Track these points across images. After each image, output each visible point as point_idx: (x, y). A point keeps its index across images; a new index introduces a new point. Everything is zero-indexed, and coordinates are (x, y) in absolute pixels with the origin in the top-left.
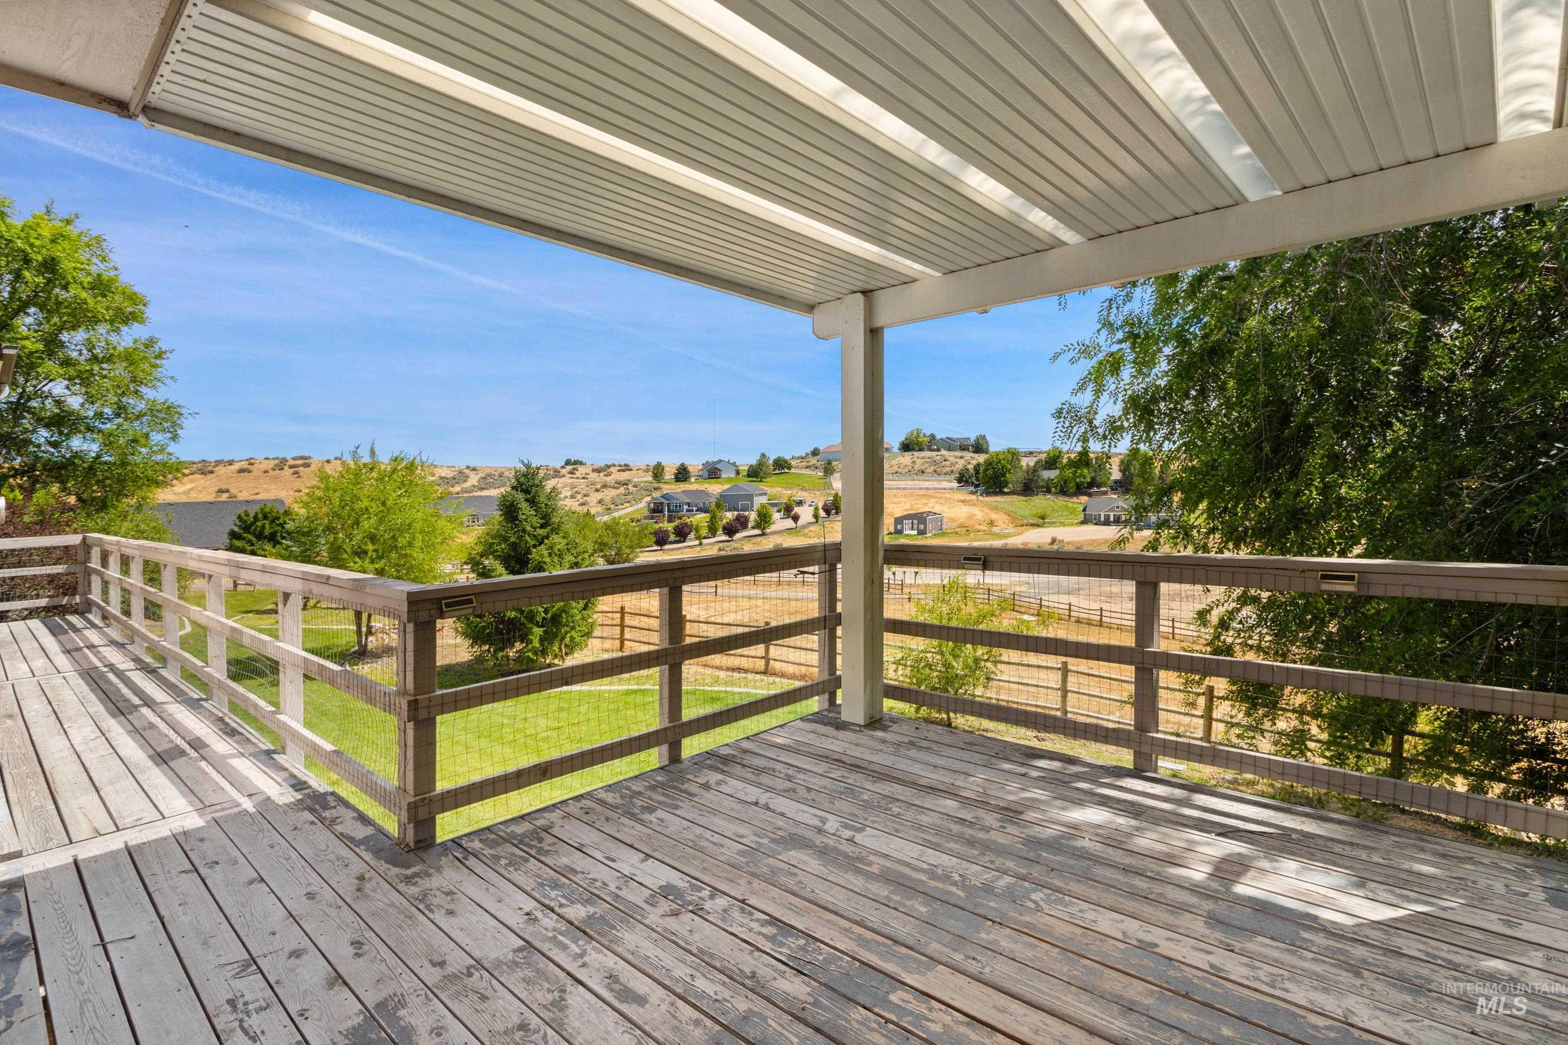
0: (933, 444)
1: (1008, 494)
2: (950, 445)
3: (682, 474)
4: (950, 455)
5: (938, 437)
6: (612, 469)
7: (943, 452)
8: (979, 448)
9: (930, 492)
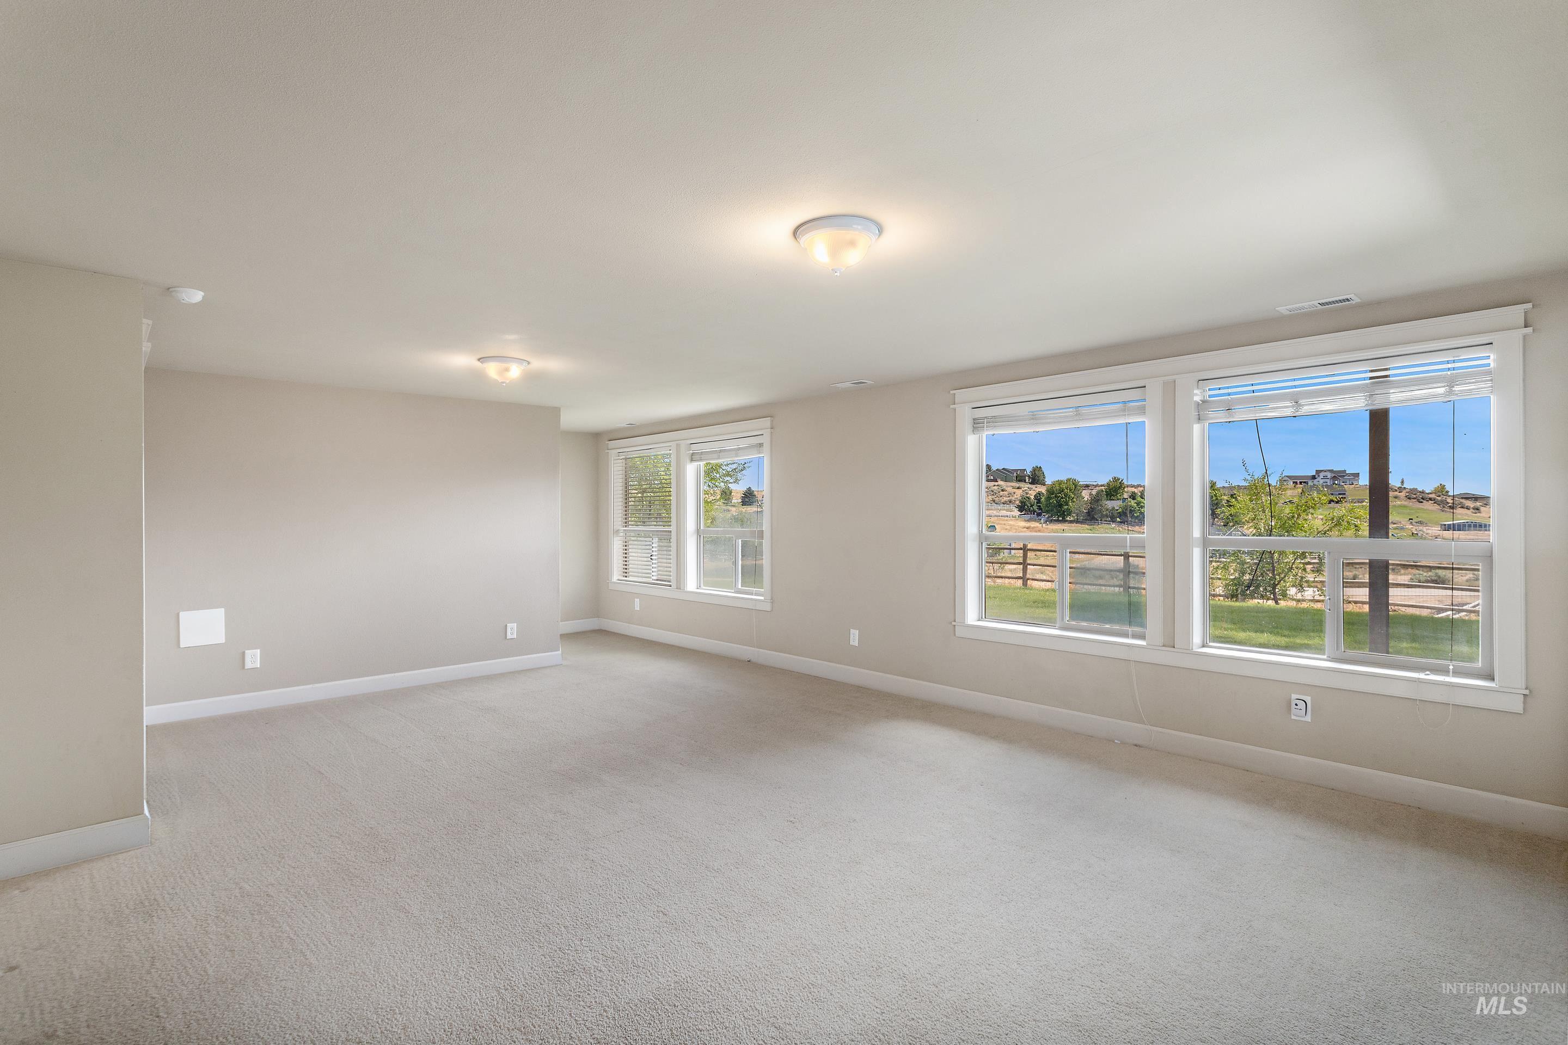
1: (1071, 522)
2: (1006, 475)
4: (1008, 486)
7: (1000, 483)
8: (1036, 477)
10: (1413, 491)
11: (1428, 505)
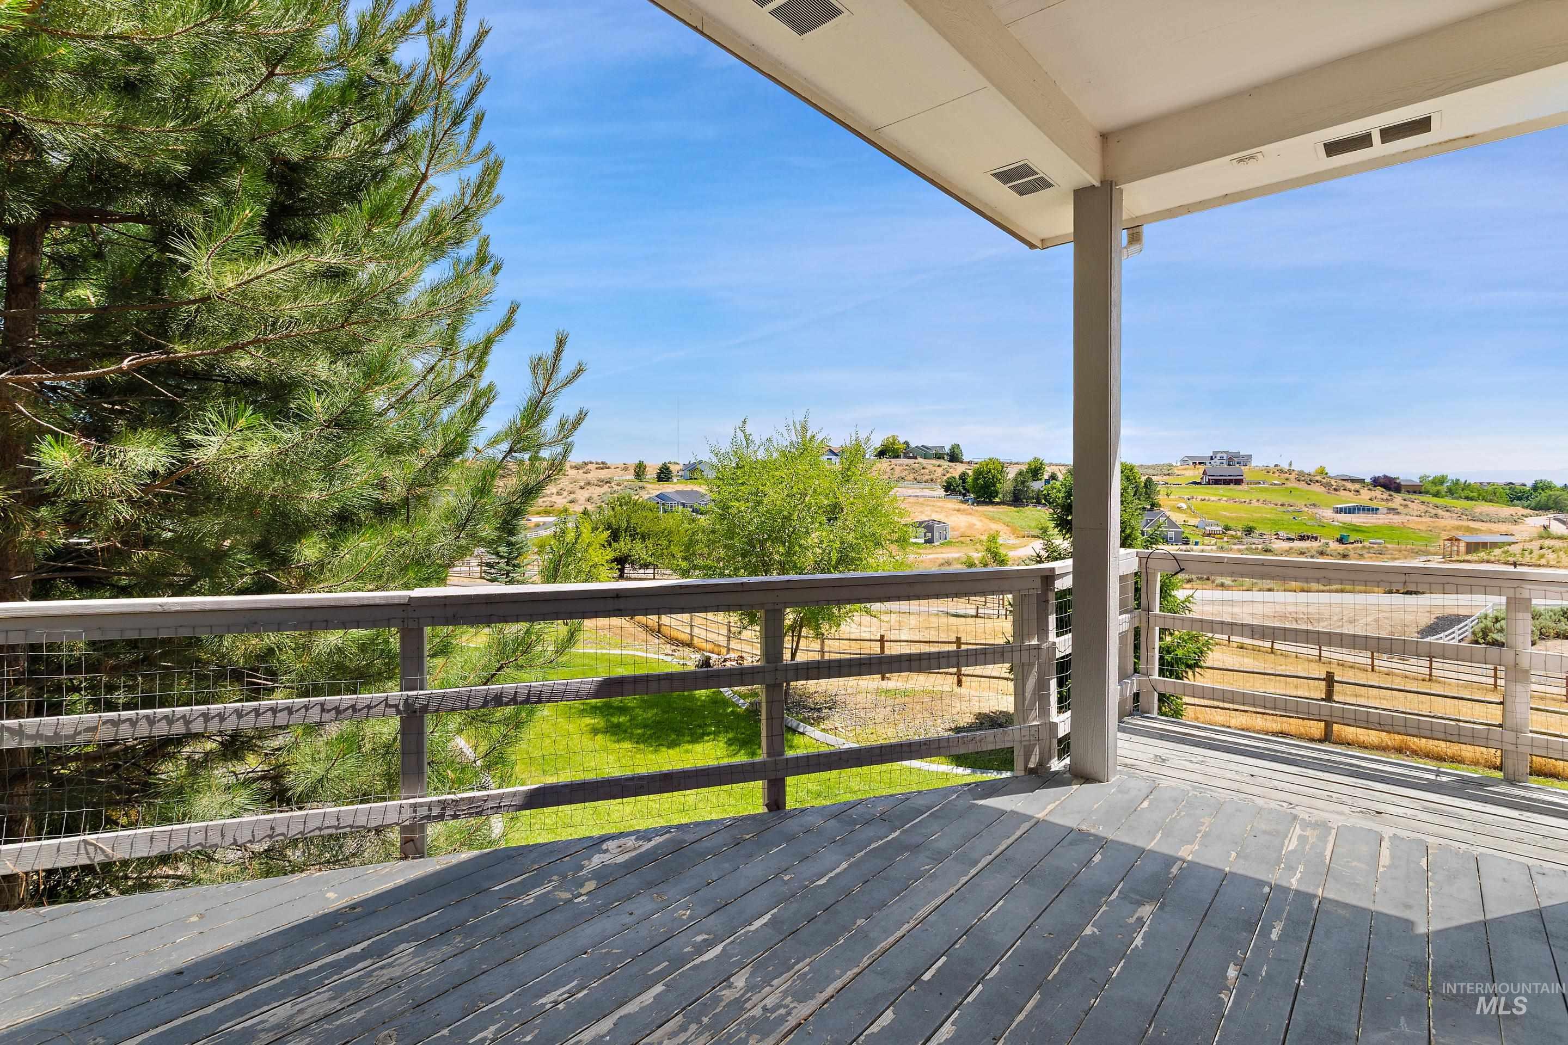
0: (908, 452)
1: (998, 504)
2: (925, 452)
3: (664, 475)
4: (930, 464)
5: (913, 445)
6: (590, 466)
7: (920, 460)
8: (954, 457)
9: (921, 500)
10: (1301, 473)
11: (1316, 488)
